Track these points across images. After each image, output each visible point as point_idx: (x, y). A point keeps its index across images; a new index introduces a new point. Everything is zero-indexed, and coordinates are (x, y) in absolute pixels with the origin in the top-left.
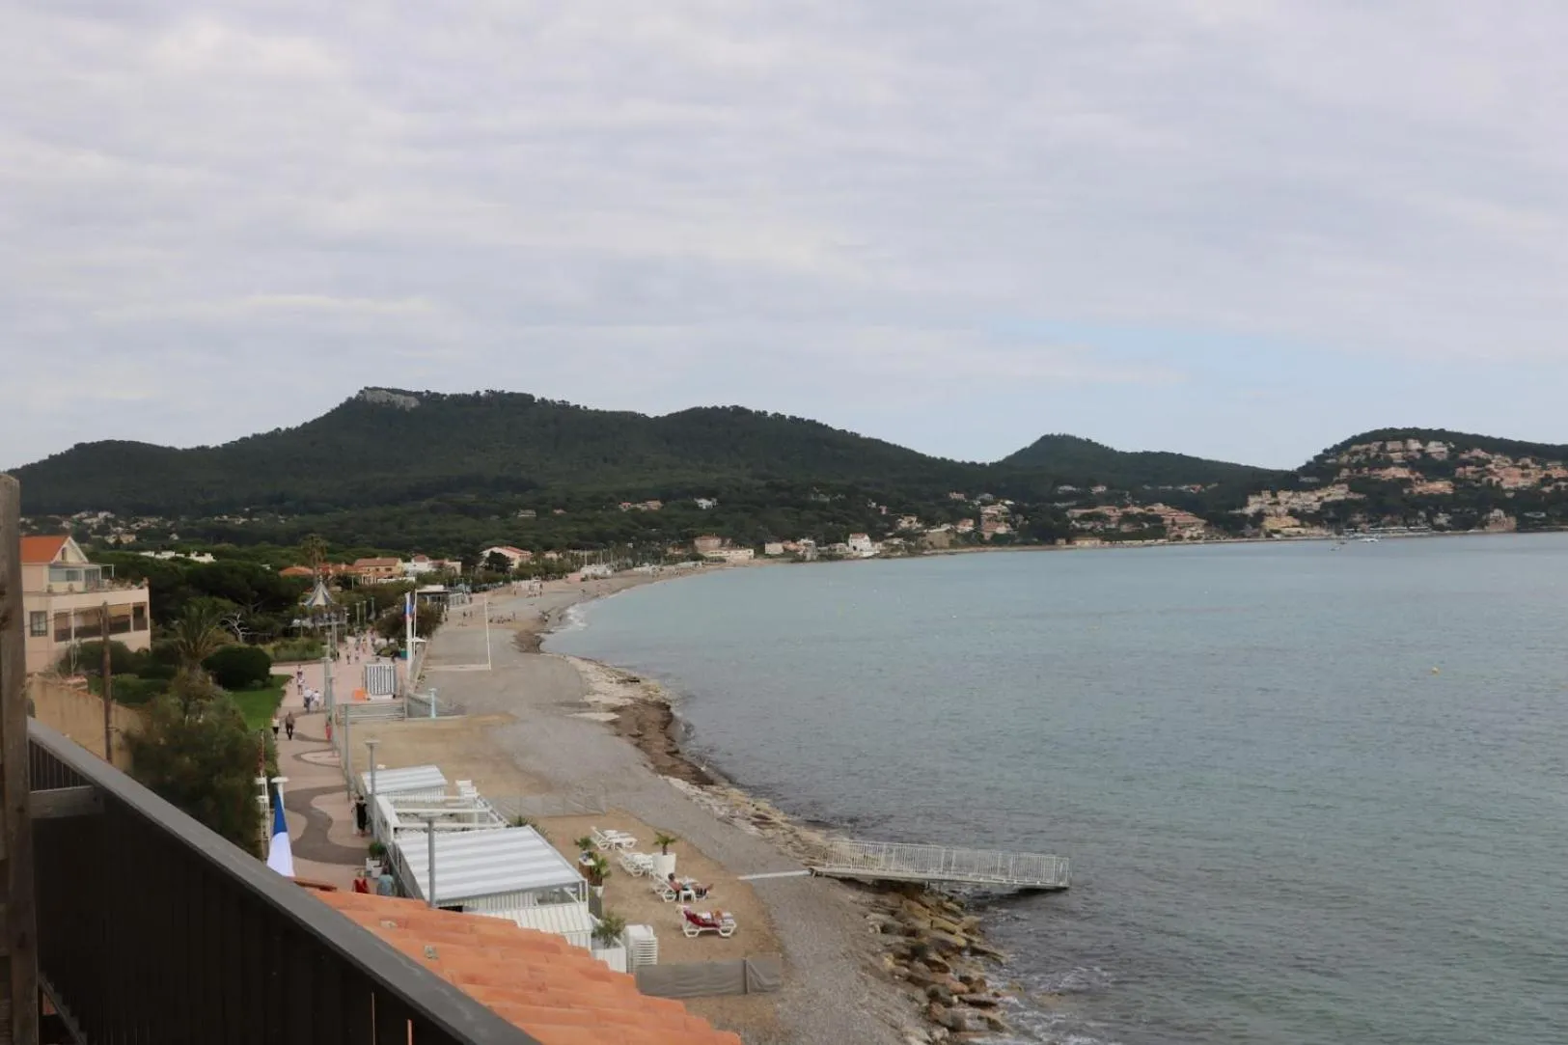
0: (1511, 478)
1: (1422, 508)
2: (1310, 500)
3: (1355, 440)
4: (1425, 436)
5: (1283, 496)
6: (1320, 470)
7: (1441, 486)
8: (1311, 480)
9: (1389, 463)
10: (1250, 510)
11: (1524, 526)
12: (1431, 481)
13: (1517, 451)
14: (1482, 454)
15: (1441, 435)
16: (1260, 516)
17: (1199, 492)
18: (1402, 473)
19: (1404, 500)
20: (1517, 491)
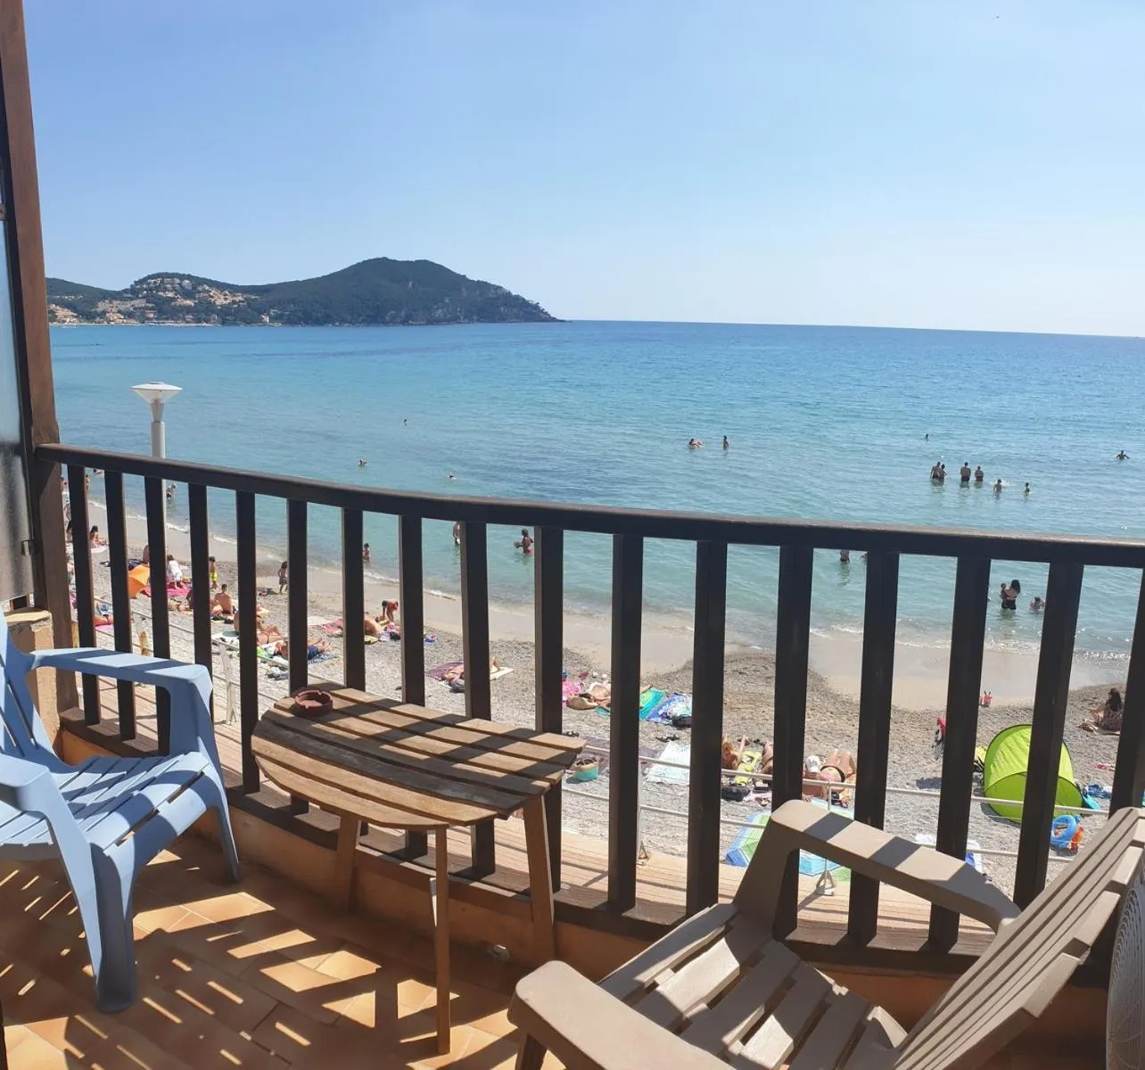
0: (220, 300)
1: (180, 312)
2: (128, 306)
3: (150, 277)
4: (182, 277)
5: (115, 303)
6: (133, 292)
7: (189, 302)
8: (129, 295)
9: (165, 290)
10: (100, 310)
11: (224, 322)
12: (186, 299)
13: (222, 287)
14: (207, 288)
15: (189, 277)
16: (104, 313)
17: (73, 300)
18: (170, 295)
19: (173, 308)
20: (222, 306)
